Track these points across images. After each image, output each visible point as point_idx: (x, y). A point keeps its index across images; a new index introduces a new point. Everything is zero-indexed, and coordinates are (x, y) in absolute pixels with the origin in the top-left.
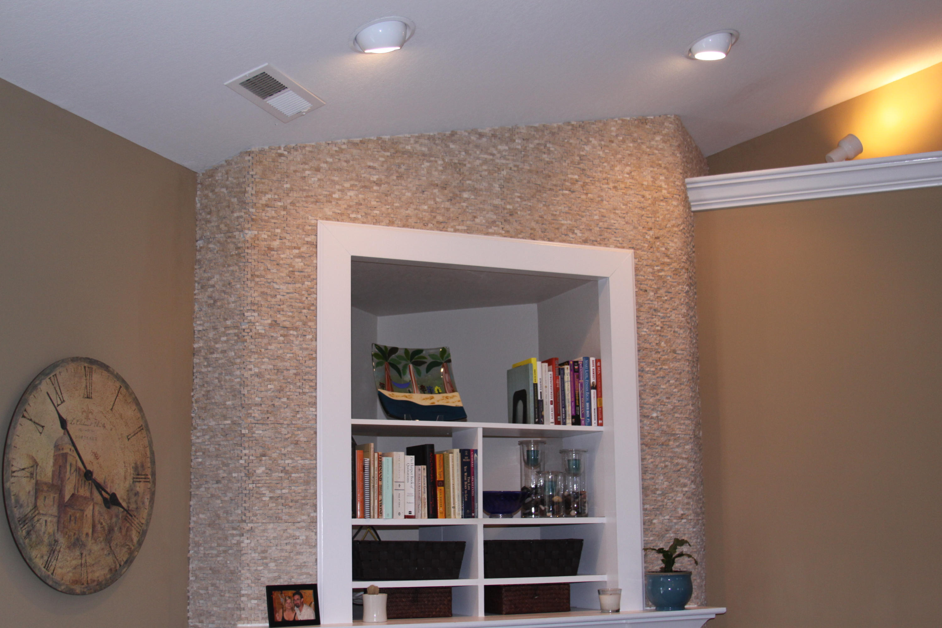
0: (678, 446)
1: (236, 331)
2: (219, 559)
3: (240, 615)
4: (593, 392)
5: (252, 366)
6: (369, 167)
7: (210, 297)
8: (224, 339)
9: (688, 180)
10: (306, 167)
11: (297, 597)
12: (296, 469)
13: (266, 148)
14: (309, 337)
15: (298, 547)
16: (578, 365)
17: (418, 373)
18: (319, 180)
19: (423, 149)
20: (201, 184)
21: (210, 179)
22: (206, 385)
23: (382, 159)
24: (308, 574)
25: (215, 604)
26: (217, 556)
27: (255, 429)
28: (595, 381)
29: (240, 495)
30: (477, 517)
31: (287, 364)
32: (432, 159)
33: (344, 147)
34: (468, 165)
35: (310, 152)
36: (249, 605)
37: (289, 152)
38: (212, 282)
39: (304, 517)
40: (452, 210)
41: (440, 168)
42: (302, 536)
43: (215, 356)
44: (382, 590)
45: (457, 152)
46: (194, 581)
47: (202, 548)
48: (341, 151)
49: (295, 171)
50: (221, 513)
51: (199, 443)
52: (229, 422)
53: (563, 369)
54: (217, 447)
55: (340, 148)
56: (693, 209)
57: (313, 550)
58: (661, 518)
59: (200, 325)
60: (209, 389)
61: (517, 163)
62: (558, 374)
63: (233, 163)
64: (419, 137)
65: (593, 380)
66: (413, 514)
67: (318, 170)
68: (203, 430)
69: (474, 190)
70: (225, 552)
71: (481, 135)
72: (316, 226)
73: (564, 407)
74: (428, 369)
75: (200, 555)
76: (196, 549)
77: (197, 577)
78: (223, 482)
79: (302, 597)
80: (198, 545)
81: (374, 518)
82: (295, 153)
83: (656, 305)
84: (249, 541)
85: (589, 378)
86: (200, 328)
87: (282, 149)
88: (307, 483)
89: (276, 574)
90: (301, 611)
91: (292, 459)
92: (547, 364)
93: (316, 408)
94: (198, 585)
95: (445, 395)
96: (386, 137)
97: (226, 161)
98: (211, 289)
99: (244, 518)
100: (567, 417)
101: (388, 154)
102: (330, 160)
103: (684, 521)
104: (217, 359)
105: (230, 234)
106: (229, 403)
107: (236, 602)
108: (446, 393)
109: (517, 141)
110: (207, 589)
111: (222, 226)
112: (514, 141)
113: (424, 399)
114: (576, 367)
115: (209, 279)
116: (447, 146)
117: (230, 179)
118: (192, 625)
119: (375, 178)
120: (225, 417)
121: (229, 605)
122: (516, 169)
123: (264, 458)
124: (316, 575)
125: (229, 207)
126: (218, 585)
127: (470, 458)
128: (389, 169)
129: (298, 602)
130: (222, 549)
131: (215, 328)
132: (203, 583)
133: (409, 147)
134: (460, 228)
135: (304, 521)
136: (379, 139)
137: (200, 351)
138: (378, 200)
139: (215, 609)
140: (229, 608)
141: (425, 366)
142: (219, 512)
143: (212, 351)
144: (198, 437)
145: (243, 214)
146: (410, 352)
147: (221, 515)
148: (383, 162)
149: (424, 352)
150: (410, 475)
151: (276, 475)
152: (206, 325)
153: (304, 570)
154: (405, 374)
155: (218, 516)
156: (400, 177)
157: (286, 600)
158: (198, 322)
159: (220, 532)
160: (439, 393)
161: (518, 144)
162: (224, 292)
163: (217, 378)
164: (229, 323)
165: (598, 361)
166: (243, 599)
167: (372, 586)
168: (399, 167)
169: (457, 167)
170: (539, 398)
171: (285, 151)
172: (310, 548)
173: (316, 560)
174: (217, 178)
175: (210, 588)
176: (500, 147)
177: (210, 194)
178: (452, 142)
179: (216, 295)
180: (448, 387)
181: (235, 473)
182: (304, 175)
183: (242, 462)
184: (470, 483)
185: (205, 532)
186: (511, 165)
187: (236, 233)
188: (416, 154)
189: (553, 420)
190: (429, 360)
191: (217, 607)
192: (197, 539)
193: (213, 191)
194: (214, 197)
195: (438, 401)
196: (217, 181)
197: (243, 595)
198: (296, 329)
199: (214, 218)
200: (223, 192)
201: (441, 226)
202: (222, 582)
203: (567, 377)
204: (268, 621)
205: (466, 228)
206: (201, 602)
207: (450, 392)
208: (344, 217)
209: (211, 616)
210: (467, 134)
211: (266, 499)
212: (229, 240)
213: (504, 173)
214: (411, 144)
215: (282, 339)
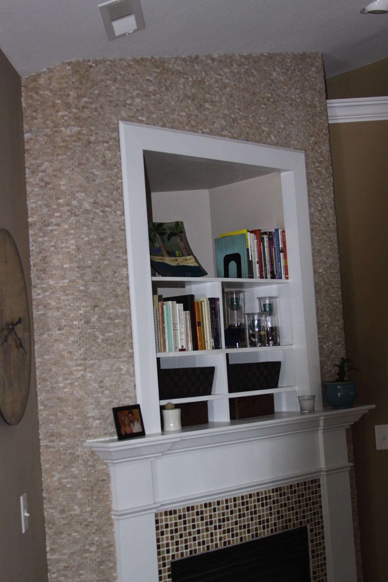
0: (334, 293)
1: (69, 208)
2: (65, 390)
3: (88, 433)
4: (282, 254)
5: (84, 236)
6: (148, 80)
7: (42, 180)
8: (57, 214)
9: (328, 101)
10: (108, 77)
11: (130, 415)
12: (117, 317)
13: (81, 60)
14: (119, 213)
15: (123, 377)
16: (272, 235)
17: (163, 241)
18: (117, 88)
19: (180, 68)
20: (25, 86)
21: (33, 83)
22: (43, 252)
23: (155, 74)
24: (130, 397)
25: (64, 426)
26: (65, 387)
27: (89, 286)
28: (282, 246)
29: (82, 339)
30: (222, 348)
31: (106, 234)
32: (186, 76)
33: (131, 63)
34: (207, 83)
35: (110, 65)
36: (94, 425)
37: (96, 65)
38: (43, 167)
39: (125, 354)
40: (200, 116)
41: (191, 84)
42: (124, 368)
43: (50, 228)
44: (177, 406)
45: (199, 72)
46: (43, 410)
47: (49, 383)
48: (130, 66)
49: (101, 80)
50: (65, 353)
51: (39, 299)
52: (67, 281)
53: (263, 238)
54: (57, 301)
55: (128, 64)
56: (330, 122)
57: (133, 379)
58: (327, 344)
59: (33, 203)
60: (45, 255)
61: (236, 83)
62: (261, 240)
63: (55, 71)
64: (176, 59)
65: (281, 246)
66: (184, 348)
67: (115, 80)
68: (44, 288)
69: (212, 102)
70: (71, 384)
71: (213, 60)
72: (118, 124)
73: (265, 266)
74: (169, 238)
75: (47, 389)
76: (43, 384)
77: (45, 406)
78: (65, 328)
79: (133, 415)
80: (45, 380)
81: (161, 352)
82: (100, 66)
83: (317, 191)
84: (90, 375)
85: (279, 245)
86: (34, 206)
87: (91, 62)
88: (125, 326)
89: (110, 399)
90: (134, 425)
91: (115, 308)
92: (254, 234)
93: (127, 268)
94: (47, 412)
95: (184, 258)
96: (157, 57)
97: (48, 69)
98: (42, 174)
99: (86, 356)
100: (268, 273)
101: (159, 70)
102: (123, 73)
103: (340, 345)
104: (52, 231)
105: (57, 129)
106: (66, 266)
107: (84, 423)
108: (184, 256)
109: (234, 66)
110: (56, 415)
111: (48, 122)
112: (233, 66)
113: (172, 261)
114: (271, 236)
115: (39, 165)
116: (194, 67)
117: (53, 84)
118: (43, 444)
119: (151, 89)
120: (63, 278)
121: (78, 426)
122: (235, 87)
123: (96, 309)
124: (136, 398)
125: (54, 107)
126: (66, 411)
127: (215, 305)
128: (160, 83)
129: (132, 419)
130: (68, 382)
131: (47, 206)
132: (52, 410)
133: (171, 66)
134: (205, 130)
135: (125, 356)
136: (153, 58)
137: (36, 224)
138: (154, 106)
139: (65, 430)
140: (78, 429)
141: (166, 236)
142: (63, 353)
143: (46, 224)
144: (39, 294)
145: (67, 113)
146: (156, 225)
147: (65, 356)
148: (156, 77)
149: (164, 225)
150: (181, 319)
151: (104, 321)
152: (40, 203)
153: (128, 394)
154: (155, 242)
155: (63, 357)
156: (167, 89)
157: (125, 418)
158: (32, 201)
159: (66, 369)
160: (180, 256)
161: (235, 68)
162: (55, 176)
163: (54, 246)
164: (61, 201)
165: (284, 232)
166: (90, 420)
167: (169, 403)
168: (166, 81)
169: (200, 83)
170: (250, 259)
171: (93, 63)
172: (130, 377)
173: (135, 386)
174: (40, 83)
175: (59, 414)
176: (225, 70)
177: (35, 96)
178: (197, 63)
179: (47, 179)
180: (184, 252)
181: (75, 321)
182: (106, 84)
183: (81, 312)
184: (216, 323)
185: (51, 370)
186: (232, 84)
187: (63, 129)
188: (176, 71)
189: (258, 275)
190: (168, 232)
191: (66, 428)
192: (44, 376)
193: (37, 93)
194: (39, 98)
195: (181, 262)
196: (40, 85)
197: (89, 418)
198: (110, 207)
199: (40, 116)
200: (47, 94)
201: (194, 129)
202: (70, 408)
203: (266, 244)
204: (116, 435)
205: (208, 131)
206: (51, 425)
207: (187, 256)
208: (134, 119)
209: (61, 436)
210: (205, 59)
211: (99, 340)
212: (56, 134)
213: (228, 89)
214: (172, 64)
215: (101, 214)
